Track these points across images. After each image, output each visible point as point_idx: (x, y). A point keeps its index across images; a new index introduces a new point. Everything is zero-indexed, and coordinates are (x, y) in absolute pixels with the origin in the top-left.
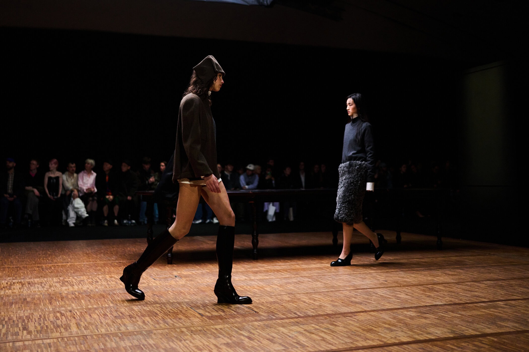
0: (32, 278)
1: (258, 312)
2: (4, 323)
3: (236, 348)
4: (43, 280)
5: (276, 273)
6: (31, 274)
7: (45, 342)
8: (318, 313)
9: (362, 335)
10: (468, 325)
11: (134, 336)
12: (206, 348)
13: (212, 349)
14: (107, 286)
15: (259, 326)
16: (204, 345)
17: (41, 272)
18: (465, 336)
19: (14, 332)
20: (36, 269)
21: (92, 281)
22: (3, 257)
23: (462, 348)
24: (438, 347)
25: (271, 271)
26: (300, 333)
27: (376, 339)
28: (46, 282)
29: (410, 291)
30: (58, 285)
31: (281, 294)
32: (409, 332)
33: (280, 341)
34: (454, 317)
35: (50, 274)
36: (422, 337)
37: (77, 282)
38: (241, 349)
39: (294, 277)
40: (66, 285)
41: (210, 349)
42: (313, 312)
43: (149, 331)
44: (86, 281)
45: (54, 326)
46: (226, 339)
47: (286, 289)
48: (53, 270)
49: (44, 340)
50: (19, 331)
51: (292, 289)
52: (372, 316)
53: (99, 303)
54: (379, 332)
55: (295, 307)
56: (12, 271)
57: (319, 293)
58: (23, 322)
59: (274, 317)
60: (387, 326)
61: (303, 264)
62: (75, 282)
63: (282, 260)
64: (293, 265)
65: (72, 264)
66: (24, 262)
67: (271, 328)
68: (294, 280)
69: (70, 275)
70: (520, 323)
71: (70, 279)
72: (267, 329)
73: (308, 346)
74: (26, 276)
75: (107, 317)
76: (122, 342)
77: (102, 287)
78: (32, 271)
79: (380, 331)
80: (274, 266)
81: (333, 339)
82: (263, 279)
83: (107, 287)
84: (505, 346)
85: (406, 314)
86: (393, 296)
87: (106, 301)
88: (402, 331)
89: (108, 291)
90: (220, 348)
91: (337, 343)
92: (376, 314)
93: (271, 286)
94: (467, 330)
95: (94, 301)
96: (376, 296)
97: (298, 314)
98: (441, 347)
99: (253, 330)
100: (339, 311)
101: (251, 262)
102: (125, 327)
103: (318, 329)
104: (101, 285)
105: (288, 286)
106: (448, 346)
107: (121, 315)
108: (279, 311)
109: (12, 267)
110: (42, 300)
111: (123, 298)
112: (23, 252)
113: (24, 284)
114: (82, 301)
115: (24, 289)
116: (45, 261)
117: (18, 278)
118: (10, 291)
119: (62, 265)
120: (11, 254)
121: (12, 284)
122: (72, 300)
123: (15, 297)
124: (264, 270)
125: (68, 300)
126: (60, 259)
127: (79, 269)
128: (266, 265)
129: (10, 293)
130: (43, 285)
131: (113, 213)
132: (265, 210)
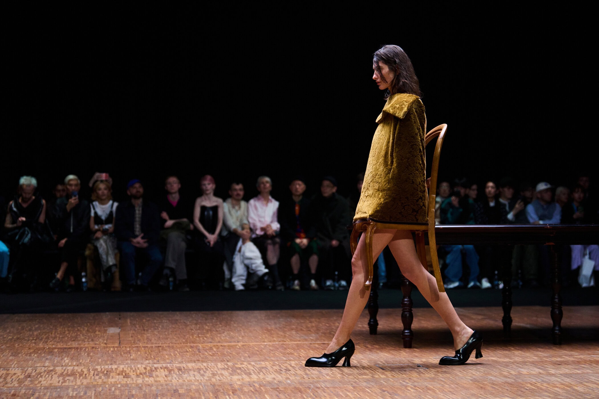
0: (184, 362)
4: (202, 366)
5: (595, 365)
6: (182, 356)
14: (305, 376)
17: (197, 354)
20: (188, 350)
21: (279, 368)
22: (134, 332)
25: (585, 362)
28: (206, 368)
30: (225, 373)
35: (211, 357)
37: (256, 370)
40: (238, 373)
44: (269, 368)
48: (215, 351)
56: (151, 351)
62: (253, 370)
65: (245, 344)
66: (169, 339)
69: (243, 359)
71: (243, 366)
74: (174, 359)
77: (296, 378)
78: (181, 353)
82: (571, 374)
83: (304, 378)
89: (306, 383)
93: (586, 384)
95: (286, 396)
104: (296, 375)
109: (149, 346)
110: (203, 393)
111: (332, 394)
112: (165, 324)
113: (173, 370)
114: (266, 395)
115: (172, 376)
116: (201, 338)
117: (162, 362)
118: (152, 379)
119: (229, 346)
120: (145, 328)
121: (154, 369)
122: (250, 394)
123: (160, 388)
124: (572, 361)
125: (243, 395)
126: (226, 336)
127: (258, 351)
128: (577, 354)
129: (151, 381)
130: (202, 372)
131: (309, 269)
132: (574, 266)
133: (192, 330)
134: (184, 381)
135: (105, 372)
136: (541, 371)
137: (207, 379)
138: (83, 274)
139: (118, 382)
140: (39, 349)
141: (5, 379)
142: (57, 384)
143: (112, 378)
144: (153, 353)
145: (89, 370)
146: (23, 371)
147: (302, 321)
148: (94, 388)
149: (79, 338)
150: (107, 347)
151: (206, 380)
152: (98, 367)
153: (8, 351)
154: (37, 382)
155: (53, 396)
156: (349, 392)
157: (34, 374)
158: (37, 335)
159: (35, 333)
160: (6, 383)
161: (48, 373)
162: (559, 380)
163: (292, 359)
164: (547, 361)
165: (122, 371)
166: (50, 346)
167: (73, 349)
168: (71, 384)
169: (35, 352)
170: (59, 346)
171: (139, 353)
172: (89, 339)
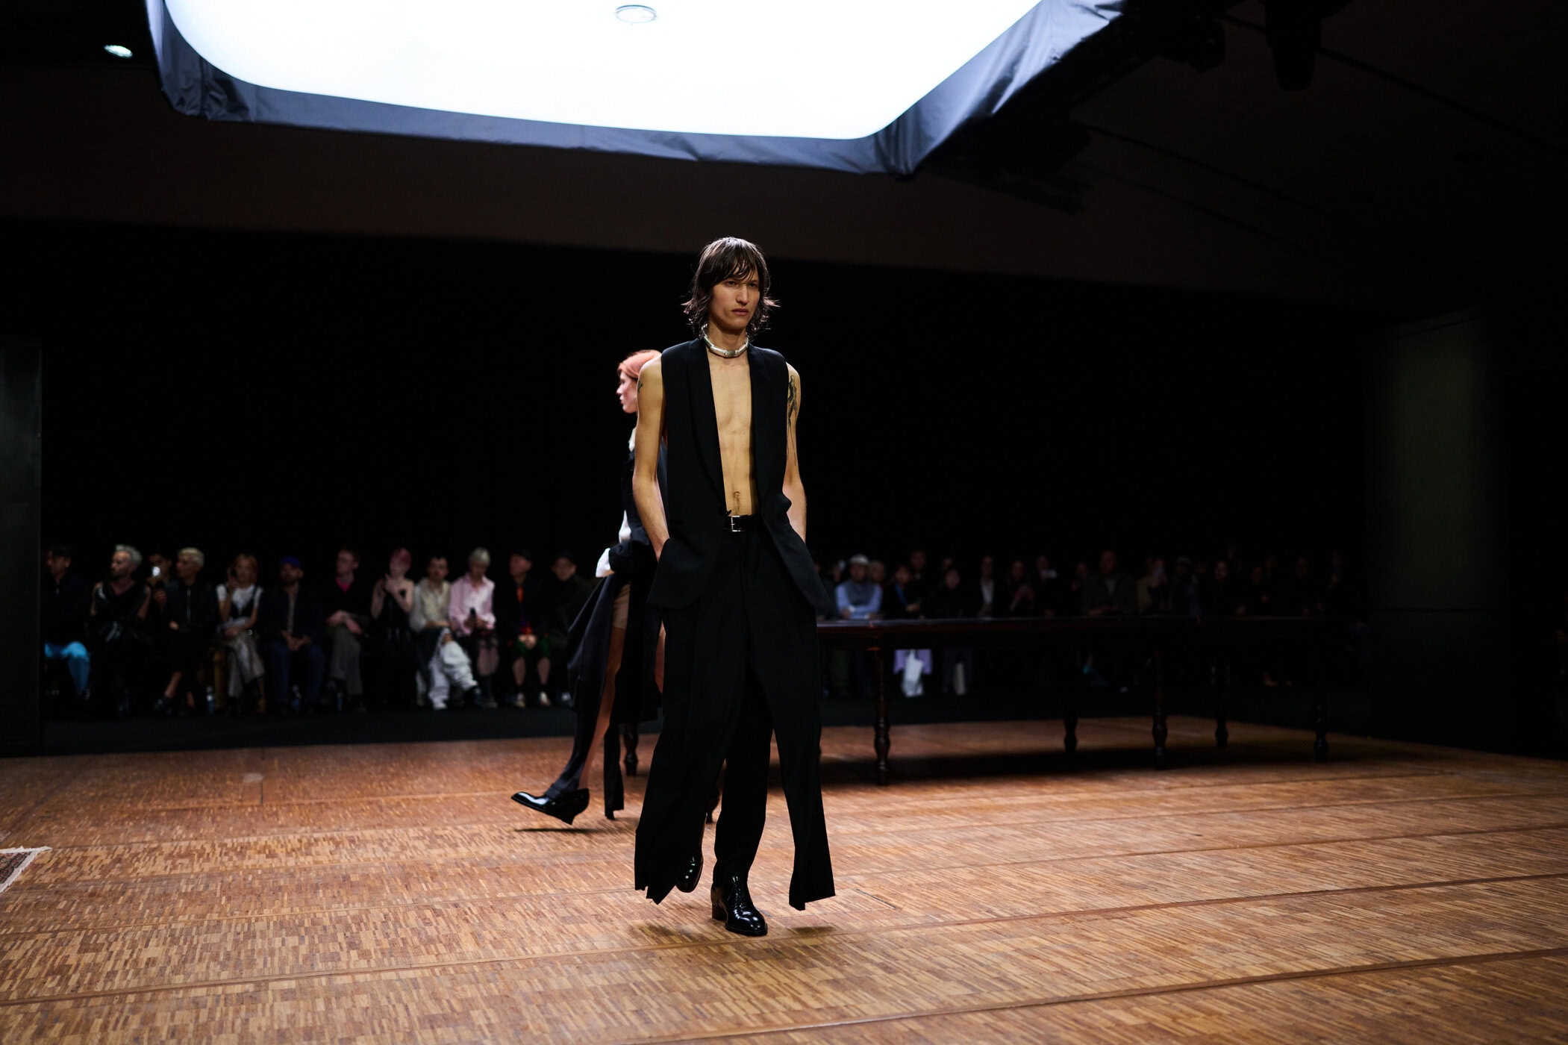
0: (359, 828)
1: (901, 909)
2: (302, 931)
3: (855, 990)
4: (385, 835)
5: (935, 816)
6: (355, 818)
7: (402, 977)
8: (1042, 910)
9: (1153, 960)
10: (1405, 937)
11: (612, 964)
12: (785, 989)
13: (799, 994)
14: (537, 847)
15: (906, 940)
16: (779, 984)
17: (379, 815)
18: (1399, 962)
19: (328, 953)
20: (364, 809)
21: (499, 835)
22: (284, 780)
23: (1394, 992)
24: (1337, 989)
25: (923, 811)
26: (1005, 956)
27: (1186, 971)
28: (391, 838)
29: (1259, 859)
30: (420, 845)
31: (952, 865)
32: (1264, 955)
33: (961, 976)
34: (1370, 919)
35: (398, 818)
36: (1299, 965)
37: (465, 838)
38: (869, 993)
39: (979, 827)
40: (439, 845)
41: (796, 994)
42: (1033, 908)
43: (646, 951)
44: (484, 834)
45: (420, 939)
46: (830, 969)
47: (961, 854)
48: (404, 809)
49: (400, 973)
50: (338, 950)
51: (976, 854)
52: (1174, 916)
53: (521, 886)
54: (1193, 955)
55: (987, 895)
56: (310, 811)
57: (1043, 864)
58: (347, 931)
59: (940, 920)
60: (1210, 940)
61: (996, 796)
62: (460, 839)
63: (946, 788)
64: (973, 798)
65: (449, 795)
66: (336, 791)
67: (935, 944)
68: (981, 833)
69: (446, 822)
70: (1529, 933)
71: (446, 832)
72: (925, 946)
73: (1026, 988)
74: (343, 823)
75: (543, 919)
76: (585, 976)
77: (525, 849)
78: (356, 812)
79: (1196, 952)
80: (926, 799)
81: (1086, 970)
82: (906, 831)
83: (537, 850)
84: (1498, 986)
85: (1254, 913)
86: (1218, 870)
87: (539, 882)
88: (1249, 952)
89: (539, 858)
90: (817, 992)
91: (1096, 980)
92: (1183, 913)
93: (927, 846)
94: (1404, 950)
95: (509, 881)
96: (1178, 871)
97: (997, 911)
98: (1344, 989)
99: (894, 949)
100: (1094, 906)
101: (874, 791)
102: (588, 944)
103: (1046, 947)
104: (523, 845)
105: (968, 848)
106: (1361, 985)
107: (576, 914)
108: (951, 905)
109: (307, 802)
110: (387, 880)
111: (576, 875)
112: (330, 767)
113: (341, 842)
114: (481, 881)
115: (341, 853)
116: (384, 789)
117: (326, 829)
118: (310, 859)
119: (425, 800)
120: (301, 774)
121: (313, 841)
122: (458, 879)
123: (322, 874)
124: (905, 811)
125: (447, 881)
126: (420, 784)
127: (467, 807)
128: (910, 799)
129: (309, 863)
130: (385, 844)
131: (537, 677)
132: (897, 669)
133: (370, 774)
134: (359, 860)
135: (239, 849)
136: (865, 828)
137: (394, 855)
138: (209, 689)
139: (258, 866)
140: (136, 813)
141: (80, 866)
142: (163, 873)
143: (250, 858)
144: (312, 815)
145: (213, 846)
146: (110, 852)
147: (530, 757)
148: (220, 878)
149: (200, 793)
150: (242, 807)
151: (392, 858)
152: (228, 841)
153: (87, 817)
154: (130, 870)
155: (156, 893)
156: (602, 871)
157: (126, 856)
158: (135, 789)
159: (132, 786)
160: (82, 874)
161: (149, 852)
162: (891, 841)
163: (517, 818)
164: (871, 812)
165: (265, 847)
166: (155, 807)
167: (190, 812)
168: (184, 871)
169: (130, 818)
170: (169, 806)
171: (291, 815)
172: (215, 793)
